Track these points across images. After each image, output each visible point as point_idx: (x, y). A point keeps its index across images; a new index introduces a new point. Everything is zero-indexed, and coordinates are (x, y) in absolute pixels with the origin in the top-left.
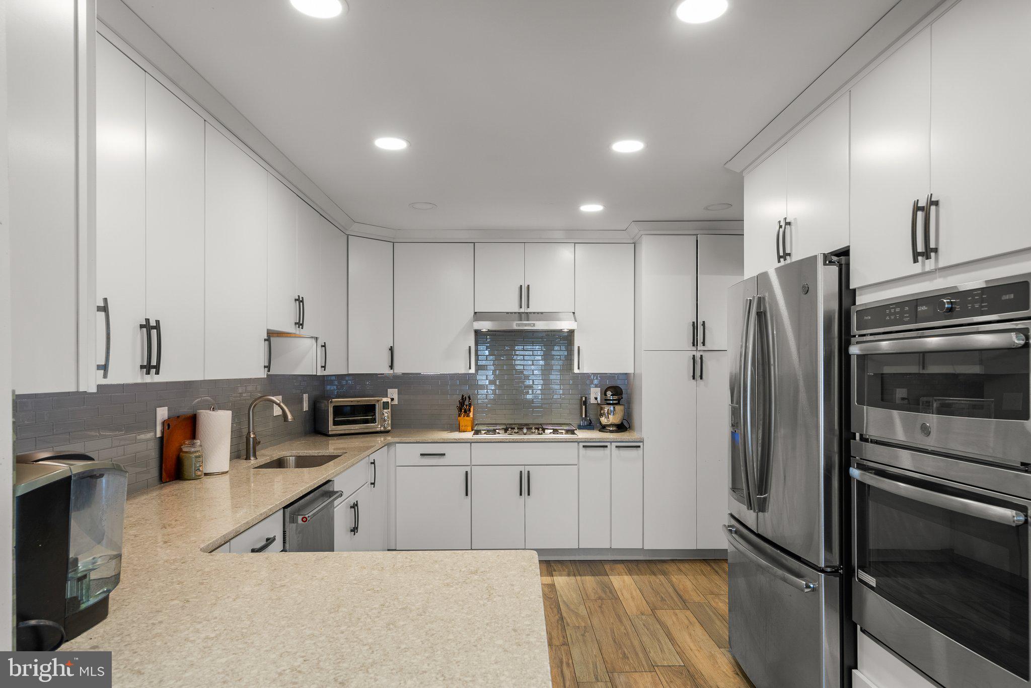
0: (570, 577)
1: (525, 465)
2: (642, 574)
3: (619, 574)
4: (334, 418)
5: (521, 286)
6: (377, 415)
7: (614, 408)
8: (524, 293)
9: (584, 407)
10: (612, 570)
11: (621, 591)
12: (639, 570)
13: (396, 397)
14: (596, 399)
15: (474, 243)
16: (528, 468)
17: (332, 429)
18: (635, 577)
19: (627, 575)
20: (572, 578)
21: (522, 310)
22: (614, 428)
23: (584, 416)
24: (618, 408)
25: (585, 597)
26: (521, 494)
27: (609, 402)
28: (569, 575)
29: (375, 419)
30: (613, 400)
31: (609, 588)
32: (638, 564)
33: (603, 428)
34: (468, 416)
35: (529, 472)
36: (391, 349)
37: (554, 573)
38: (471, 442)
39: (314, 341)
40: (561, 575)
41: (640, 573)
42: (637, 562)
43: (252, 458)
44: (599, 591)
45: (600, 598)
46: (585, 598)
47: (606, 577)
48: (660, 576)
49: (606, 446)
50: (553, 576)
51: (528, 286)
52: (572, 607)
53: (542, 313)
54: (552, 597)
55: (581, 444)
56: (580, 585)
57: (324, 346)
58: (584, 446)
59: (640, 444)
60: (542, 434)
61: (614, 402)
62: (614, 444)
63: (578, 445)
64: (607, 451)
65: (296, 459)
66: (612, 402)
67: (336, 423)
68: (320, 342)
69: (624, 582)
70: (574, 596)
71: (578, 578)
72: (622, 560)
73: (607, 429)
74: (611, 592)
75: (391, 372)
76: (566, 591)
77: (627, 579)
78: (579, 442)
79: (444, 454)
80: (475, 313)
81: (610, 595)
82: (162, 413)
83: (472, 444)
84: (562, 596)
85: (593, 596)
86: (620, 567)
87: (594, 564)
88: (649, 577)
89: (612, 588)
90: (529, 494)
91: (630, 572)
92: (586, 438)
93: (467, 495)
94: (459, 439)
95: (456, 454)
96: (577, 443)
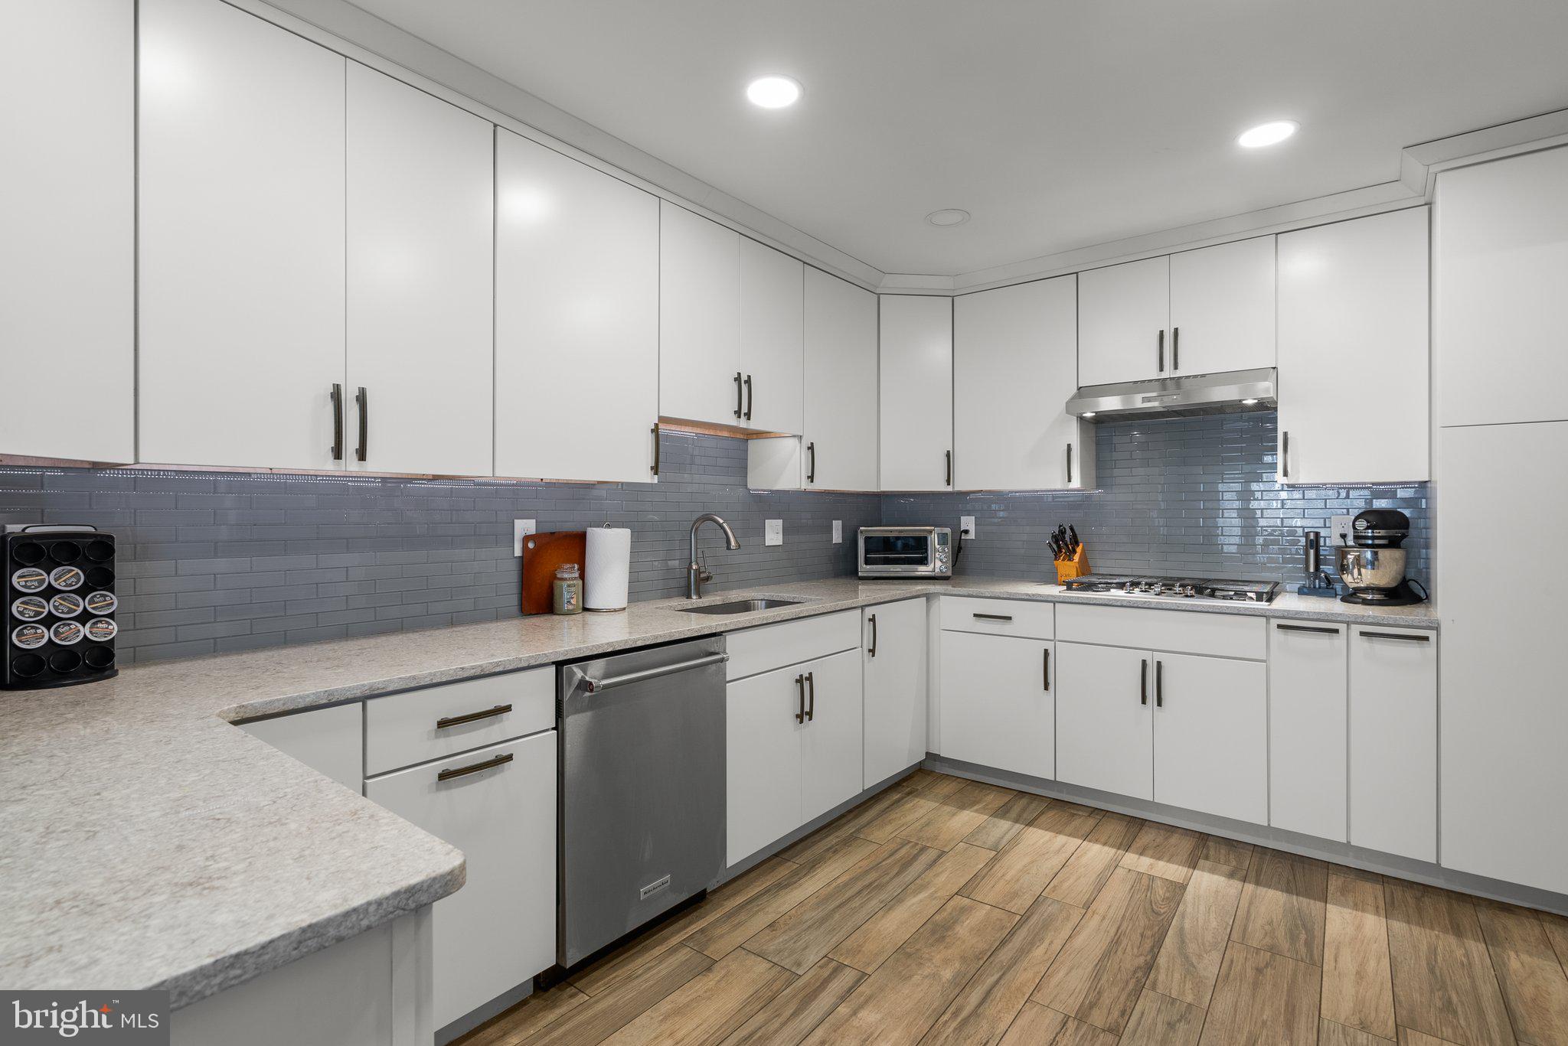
0: (1231, 882)
1: (1153, 650)
2: (1421, 923)
3: (1356, 907)
4: (865, 555)
5: (1162, 333)
6: (929, 552)
7: (1375, 554)
8: (1168, 344)
9: (1312, 552)
10: (1344, 891)
11: (1338, 948)
12: (1419, 910)
13: (972, 528)
14: (1344, 536)
15: (1077, 273)
16: (1158, 656)
17: (864, 569)
18: (1399, 926)
19: (1377, 913)
20: (1236, 884)
21: (1165, 375)
22: (1377, 597)
23: (1312, 570)
24: (1385, 554)
25: (1235, 934)
26: (1144, 702)
27: (1363, 542)
28: (1231, 875)
29: (926, 558)
30: (1373, 538)
31: (1309, 931)
32: (1423, 896)
33: (1351, 596)
34: (1070, 560)
35: (1159, 663)
36: (948, 455)
37: (1201, 862)
38: (1054, 601)
39: (795, 441)
40: (1212, 871)
41: (1418, 918)
42: (1426, 888)
43: (694, 597)
44: (1281, 933)
45: (1273, 950)
46: (1234, 936)
47: (1320, 905)
48: (1472, 942)
49: (1336, 631)
50: (1194, 868)
51: (1176, 330)
52: (1192, 948)
53: (1203, 376)
54: (1162, 911)
55: (1274, 622)
56: (1244, 904)
57: (811, 448)
58: (1279, 626)
59: (1432, 634)
60: (1192, 596)
61: (1377, 542)
62: (1356, 629)
63: (1268, 622)
64: (1339, 641)
65: (766, 603)
66: (1370, 542)
67: (867, 562)
68: (806, 443)
69: (1359, 928)
70: (1214, 924)
71: (1250, 887)
72: (1382, 875)
73: (1359, 597)
74: (1308, 944)
75: (949, 489)
76: (1202, 908)
77: (1373, 924)
78: (1268, 618)
79: (1009, 618)
80: (1079, 389)
81: (1303, 950)
82: (525, 526)
83: (1057, 605)
84: (1183, 917)
85: (1256, 938)
86: (1370, 891)
87: (1306, 866)
88: (1437, 937)
89: (1318, 933)
90: (1159, 704)
91: (1389, 910)
92: (1284, 611)
93: (1046, 688)
94: (1033, 595)
95: (1032, 619)
96: (1264, 619)
